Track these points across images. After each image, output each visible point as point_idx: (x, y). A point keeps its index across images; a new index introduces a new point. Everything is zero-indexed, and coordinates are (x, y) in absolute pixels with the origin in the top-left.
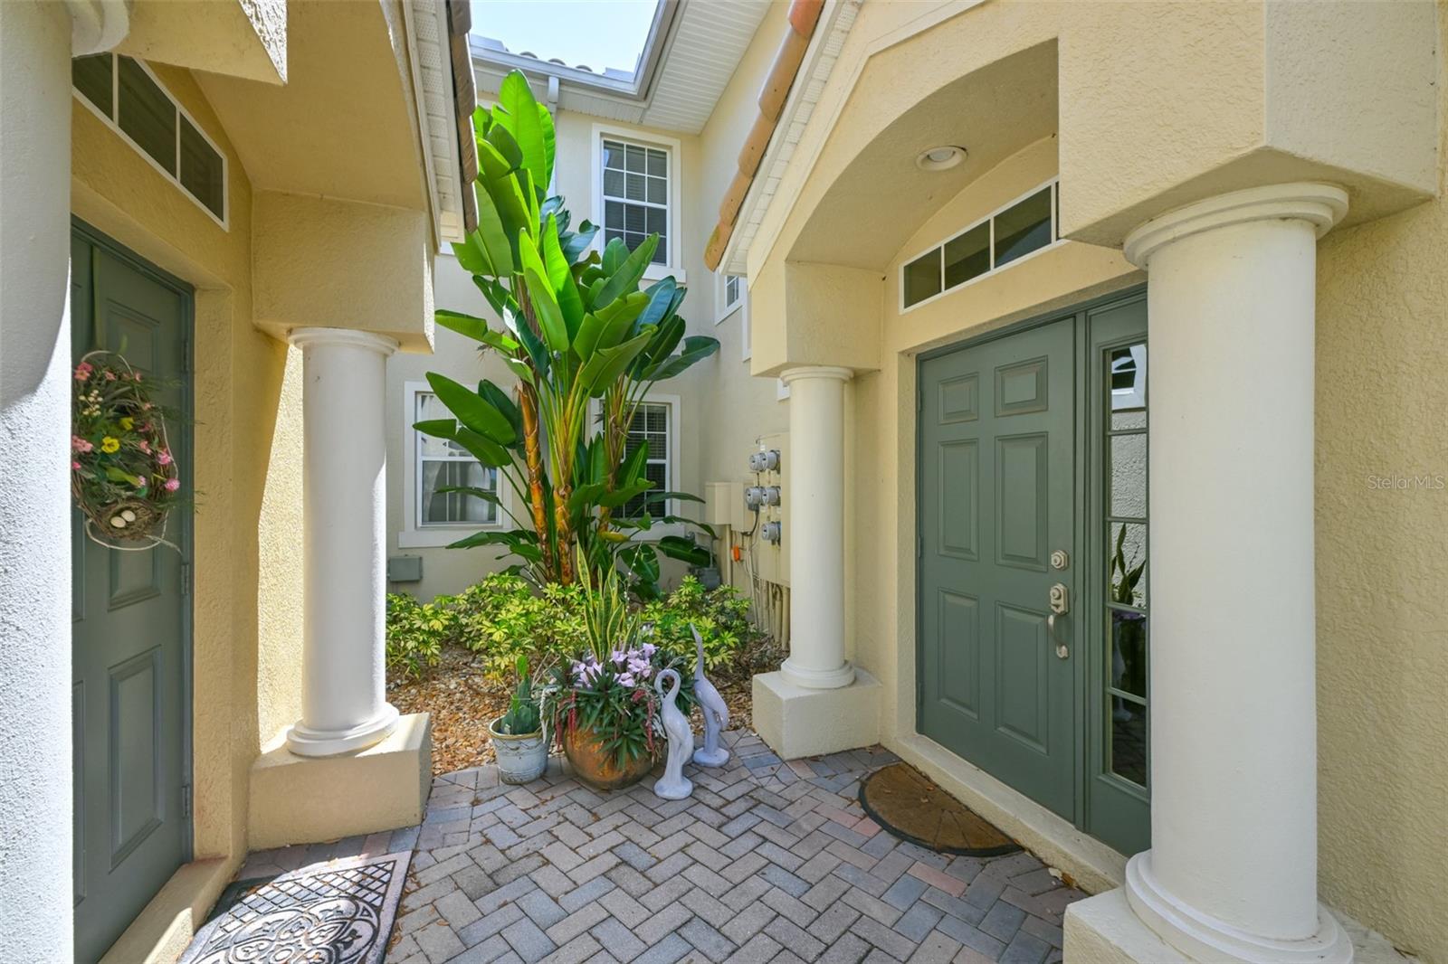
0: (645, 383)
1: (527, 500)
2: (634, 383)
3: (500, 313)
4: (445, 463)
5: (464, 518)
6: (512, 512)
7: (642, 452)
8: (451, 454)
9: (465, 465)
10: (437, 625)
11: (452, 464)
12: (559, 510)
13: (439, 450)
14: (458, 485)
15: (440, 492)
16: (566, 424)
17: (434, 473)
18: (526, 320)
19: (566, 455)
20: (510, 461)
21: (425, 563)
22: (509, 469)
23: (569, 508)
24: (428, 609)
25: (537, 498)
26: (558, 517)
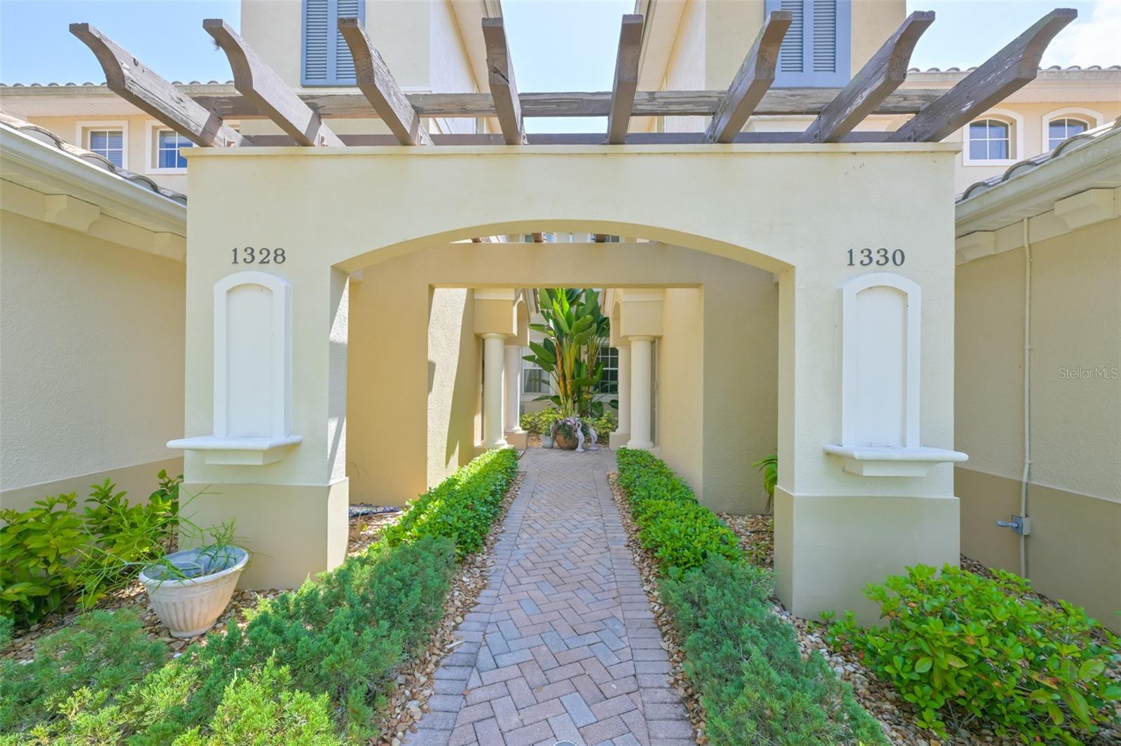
0: (604, 338)
1: (559, 383)
2: (599, 339)
3: (548, 321)
4: (531, 370)
5: (540, 391)
6: (554, 388)
7: (601, 366)
8: (534, 366)
9: (540, 370)
10: (529, 420)
11: (535, 370)
12: (568, 387)
13: (530, 365)
14: (537, 378)
15: (530, 380)
16: (570, 358)
17: (528, 373)
18: (556, 323)
19: (571, 368)
20: (553, 369)
21: (525, 407)
22: (553, 372)
23: (572, 386)
24: (526, 415)
25: (561, 383)
26: (568, 390)
